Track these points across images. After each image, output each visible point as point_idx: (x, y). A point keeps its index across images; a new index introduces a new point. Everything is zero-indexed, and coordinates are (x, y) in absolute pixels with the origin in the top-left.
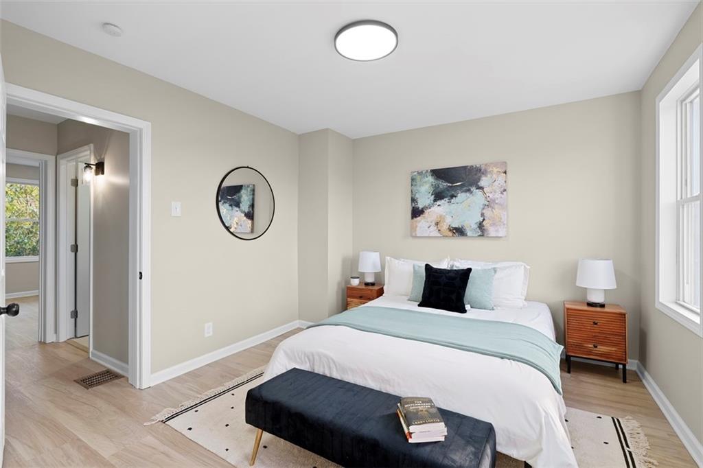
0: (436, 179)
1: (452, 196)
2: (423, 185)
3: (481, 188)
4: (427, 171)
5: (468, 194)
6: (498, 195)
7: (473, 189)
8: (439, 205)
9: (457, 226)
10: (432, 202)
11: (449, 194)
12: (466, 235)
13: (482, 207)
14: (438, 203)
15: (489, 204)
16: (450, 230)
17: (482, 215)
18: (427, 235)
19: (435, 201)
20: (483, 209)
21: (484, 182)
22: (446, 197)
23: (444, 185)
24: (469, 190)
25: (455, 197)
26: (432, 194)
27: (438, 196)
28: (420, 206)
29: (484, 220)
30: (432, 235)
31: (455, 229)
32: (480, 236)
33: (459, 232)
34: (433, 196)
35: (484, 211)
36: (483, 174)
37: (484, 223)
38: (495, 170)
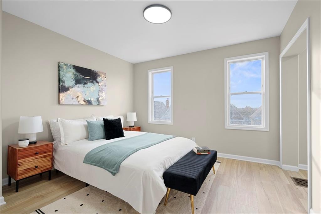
0: (76, 72)
1: (85, 83)
2: (68, 73)
3: (97, 82)
4: (71, 65)
5: (92, 84)
6: (104, 87)
7: (94, 82)
8: (78, 87)
9: (88, 100)
10: (74, 84)
11: (84, 82)
12: (92, 104)
13: (98, 91)
14: (78, 85)
15: (101, 90)
16: (85, 101)
17: (99, 95)
18: (72, 104)
19: (76, 84)
20: (99, 92)
21: (99, 79)
22: (82, 83)
23: (80, 76)
24: (93, 82)
25: (87, 84)
26: (74, 80)
27: (78, 82)
28: (67, 85)
29: (99, 97)
30: (74, 103)
31: (87, 101)
32: (98, 105)
33: (89, 102)
34: (74, 81)
35: (99, 93)
36: (98, 76)
37: (99, 99)
38: (103, 76)
